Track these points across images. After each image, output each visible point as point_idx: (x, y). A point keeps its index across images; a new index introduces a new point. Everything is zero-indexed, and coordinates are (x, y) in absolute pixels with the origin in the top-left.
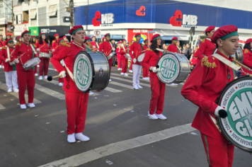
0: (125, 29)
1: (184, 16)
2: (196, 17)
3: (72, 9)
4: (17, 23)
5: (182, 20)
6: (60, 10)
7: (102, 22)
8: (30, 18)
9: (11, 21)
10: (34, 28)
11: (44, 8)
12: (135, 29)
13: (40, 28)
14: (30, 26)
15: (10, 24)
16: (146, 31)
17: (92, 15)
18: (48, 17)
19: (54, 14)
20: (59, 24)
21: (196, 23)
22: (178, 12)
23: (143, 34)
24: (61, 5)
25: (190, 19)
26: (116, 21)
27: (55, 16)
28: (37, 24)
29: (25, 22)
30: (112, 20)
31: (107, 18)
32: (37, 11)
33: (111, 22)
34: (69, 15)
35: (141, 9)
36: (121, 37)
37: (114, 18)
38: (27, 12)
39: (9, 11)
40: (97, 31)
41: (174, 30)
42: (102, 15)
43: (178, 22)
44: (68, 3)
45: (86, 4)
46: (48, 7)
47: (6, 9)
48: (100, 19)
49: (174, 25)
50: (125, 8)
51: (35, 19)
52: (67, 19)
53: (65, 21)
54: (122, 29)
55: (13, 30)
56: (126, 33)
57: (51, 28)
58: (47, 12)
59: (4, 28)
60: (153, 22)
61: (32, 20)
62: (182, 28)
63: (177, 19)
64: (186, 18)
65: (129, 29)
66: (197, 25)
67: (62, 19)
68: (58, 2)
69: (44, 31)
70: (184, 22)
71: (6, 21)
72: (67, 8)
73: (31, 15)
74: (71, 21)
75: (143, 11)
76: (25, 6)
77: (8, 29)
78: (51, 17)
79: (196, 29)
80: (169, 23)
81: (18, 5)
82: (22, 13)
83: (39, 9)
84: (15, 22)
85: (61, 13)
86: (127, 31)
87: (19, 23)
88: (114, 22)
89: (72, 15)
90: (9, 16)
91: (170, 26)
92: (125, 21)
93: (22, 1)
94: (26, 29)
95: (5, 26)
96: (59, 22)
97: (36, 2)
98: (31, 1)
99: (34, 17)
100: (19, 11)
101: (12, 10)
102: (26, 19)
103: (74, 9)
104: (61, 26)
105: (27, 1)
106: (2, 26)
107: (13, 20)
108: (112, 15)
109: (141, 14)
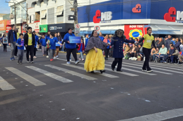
0: (122, 25)
1: (178, 12)
3: (76, 9)
5: (176, 16)
6: (66, 10)
7: (102, 20)
8: (41, 17)
9: (26, 21)
10: (44, 26)
11: (53, 9)
12: (131, 25)
13: (49, 26)
14: (41, 24)
15: (25, 23)
16: (142, 26)
17: (91, 13)
18: (55, 17)
19: (61, 14)
20: (64, 22)
22: (172, 9)
23: (139, 29)
24: (66, 6)
26: (115, 17)
28: (46, 22)
29: (37, 21)
30: (110, 17)
31: (106, 15)
32: (47, 12)
34: (73, 14)
35: (137, 7)
37: (112, 15)
38: (39, 13)
39: (25, 12)
40: (97, 27)
41: (168, 25)
42: (102, 13)
43: (172, 18)
44: (73, 4)
45: (88, 4)
46: (56, 7)
47: (22, 11)
48: (100, 16)
49: (168, 20)
50: (122, 5)
51: (45, 18)
52: (72, 18)
53: (70, 19)
54: (119, 25)
57: (58, 25)
58: (55, 12)
59: (20, 27)
60: (148, 18)
61: (42, 19)
62: (176, 23)
63: (171, 15)
64: (180, 14)
65: (125, 25)
67: (67, 18)
68: (64, 3)
69: (52, 28)
70: (178, 18)
71: (21, 21)
72: (72, 8)
73: (42, 15)
74: (75, 19)
75: (138, 9)
76: (37, 8)
77: (23, 27)
78: (58, 16)
80: (163, 19)
81: (32, 7)
82: (34, 14)
83: (48, 10)
84: (29, 22)
85: (66, 12)
86: (124, 26)
87: (32, 22)
88: (112, 19)
89: (75, 14)
90: (24, 17)
91: (164, 22)
92: (122, 18)
93: (34, 3)
94: (38, 27)
95: (21, 25)
96: (65, 20)
97: (45, 4)
98: (43, 3)
99: (44, 17)
100: (32, 12)
101: (27, 11)
102: (37, 19)
103: (78, 8)
104: (66, 24)
105: (39, 4)
106: (18, 25)
107: (27, 19)
108: (110, 13)
109: (137, 11)
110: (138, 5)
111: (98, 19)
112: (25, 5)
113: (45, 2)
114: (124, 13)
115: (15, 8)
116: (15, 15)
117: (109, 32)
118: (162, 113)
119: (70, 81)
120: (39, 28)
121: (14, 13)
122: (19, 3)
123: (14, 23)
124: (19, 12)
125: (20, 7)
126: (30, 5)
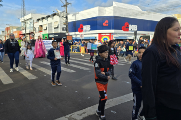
0: (97, 33)
1: (130, 25)
2: (136, 26)
3: (67, 23)
5: (129, 27)
6: (60, 24)
7: (84, 30)
9: (32, 31)
10: (46, 35)
11: (51, 23)
12: (103, 33)
13: (49, 34)
14: (43, 33)
15: (32, 33)
16: (109, 34)
17: (77, 26)
18: (53, 28)
19: (57, 26)
20: (59, 32)
21: (136, 29)
22: (126, 23)
23: (107, 36)
24: (60, 21)
25: (133, 27)
26: (92, 29)
27: (58, 28)
28: (47, 32)
29: (41, 31)
30: (89, 29)
31: (87, 28)
32: (47, 25)
36: (94, 38)
37: (90, 27)
38: (41, 26)
39: (32, 26)
40: (81, 35)
41: (124, 34)
42: (84, 26)
43: (127, 29)
44: (65, 20)
45: (75, 20)
46: (53, 22)
47: (30, 24)
48: (83, 28)
50: (97, 21)
51: (46, 29)
53: (63, 30)
54: (95, 34)
55: (34, 36)
56: (97, 35)
57: (55, 34)
58: (53, 25)
59: (29, 35)
60: (113, 29)
61: (44, 30)
62: (129, 32)
63: (126, 27)
64: (131, 27)
65: (99, 33)
66: (137, 30)
67: (61, 29)
69: (51, 36)
70: (130, 29)
72: (64, 23)
73: (44, 28)
74: (66, 30)
75: (107, 23)
76: (40, 23)
77: (31, 36)
78: (55, 28)
79: (137, 33)
82: (39, 26)
83: (48, 24)
84: (35, 32)
85: (60, 26)
87: (37, 32)
88: (90, 30)
90: (31, 29)
91: (122, 31)
92: (97, 29)
93: (38, 20)
95: (30, 34)
96: (59, 31)
98: (44, 20)
100: (37, 25)
104: (61, 33)
105: (41, 20)
106: (27, 34)
107: (34, 30)
108: (89, 26)
109: (106, 25)
110: (107, 21)
111: (81, 30)
112: (32, 21)
113: (46, 19)
114: (98, 26)
115: (25, 23)
116: (25, 28)
117: (88, 38)
119: (73, 71)
120: (42, 36)
121: (24, 26)
122: (28, 20)
123: (25, 33)
124: (28, 25)
125: (28, 22)
126: (35, 21)
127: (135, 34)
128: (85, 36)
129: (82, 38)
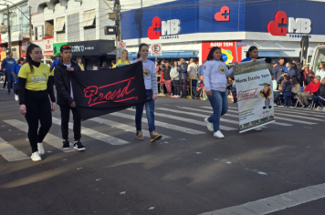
0: (198, 42)
2: (309, 21)
3: (117, 15)
4: (36, 38)
5: (287, 25)
6: (100, 17)
7: (163, 33)
8: (56, 30)
9: (28, 36)
11: (76, 15)
12: (214, 42)
14: (56, 42)
15: (27, 40)
16: (231, 44)
17: (144, 23)
18: (82, 29)
19: (91, 23)
20: (97, 38)
21: (309, 30)
22: (281, 14)
23: (226, 48)
24: (101, 10)
25: (299, 25)
26: (185, 29)
27: (93, 27)
28: (65, 39)
29: (48, 36)
30: (178, 29)
31: (171, 26)
32: (66, 20)
33: (177, 32)
34: (113, 23)
35: (222, 11)
36: (191, 54)
37: (180, 25)
38: (51, 22)
39: (26, 21)
40: (156, 46)
41: (274, 42)
42: (163, 22)
43: (281, 29)
44: (113, 6)
45: (139, 7)
46: (81, 13)
47: (21, 18)
48: (160, 28)
49: (274, 33)
50: (198, 9)
51: (63, 32)
52: (111, 30)
53: (107, 33)
54: (193, 42)
56: (199, 47)
57: (85, 43)
58: (81, 21)
59: (17, 47)
60: (241, 30)
61: (58, 33)
62: (287, 38)
63: (279, 25)
64: (293, 23)
65: (203, 42)
66: (311, 33)
67: (103, 31)
68: (96, 6)
69: (76, 49)
70: (290, 30)
71: (20, 36)
72: (110, 14)
73: (57, 26)
74: (116, 32)
75: (225, 14)
76: (48, 14)
77: (23, 48)
78: (86, 28)
79: (310, 40)
80: (267, 31)
81: (38, 13)
82: (44, 24)
83: (69, 17)
84: (33, 38)
85: (100, 21)
86: (201, 45)
87: (39, 38)
88: (181, 33)
89: (117, 24)
90: (24, 29)
91: (268, 36)
92: (197, 30)
93: (43, 6)
94: (50, 47)
95: (20, 43)
96: (98, 35)
97: (64, 8)
98: (58, 6)
99: (61, 29)
100: (39, 20)
101: (30, 20)
102: (49, 33)
103: (121, 14)
104: (101, 41)
105: (51, 6)
106: (14, 43)
107: (31, 34)
108: (177, 22)
109: (222, 19)
110: (224, 8)
111: (156, 33)
112: (25, 9)
113: (63, 3)
114: (201, 22)
115: (9, 14)
116: (9, 27)
117: (175, 55)
118: (290, 193)
119: (124, 142)
120: (52, 49)
121: (6, 24)
122: (15, 6)
123: (7, 41)
124: (15, 21)
125: (17, 11)
126: (35, 9)
127: (305, 42)
128: (164, 48)
129: (156, 55)
